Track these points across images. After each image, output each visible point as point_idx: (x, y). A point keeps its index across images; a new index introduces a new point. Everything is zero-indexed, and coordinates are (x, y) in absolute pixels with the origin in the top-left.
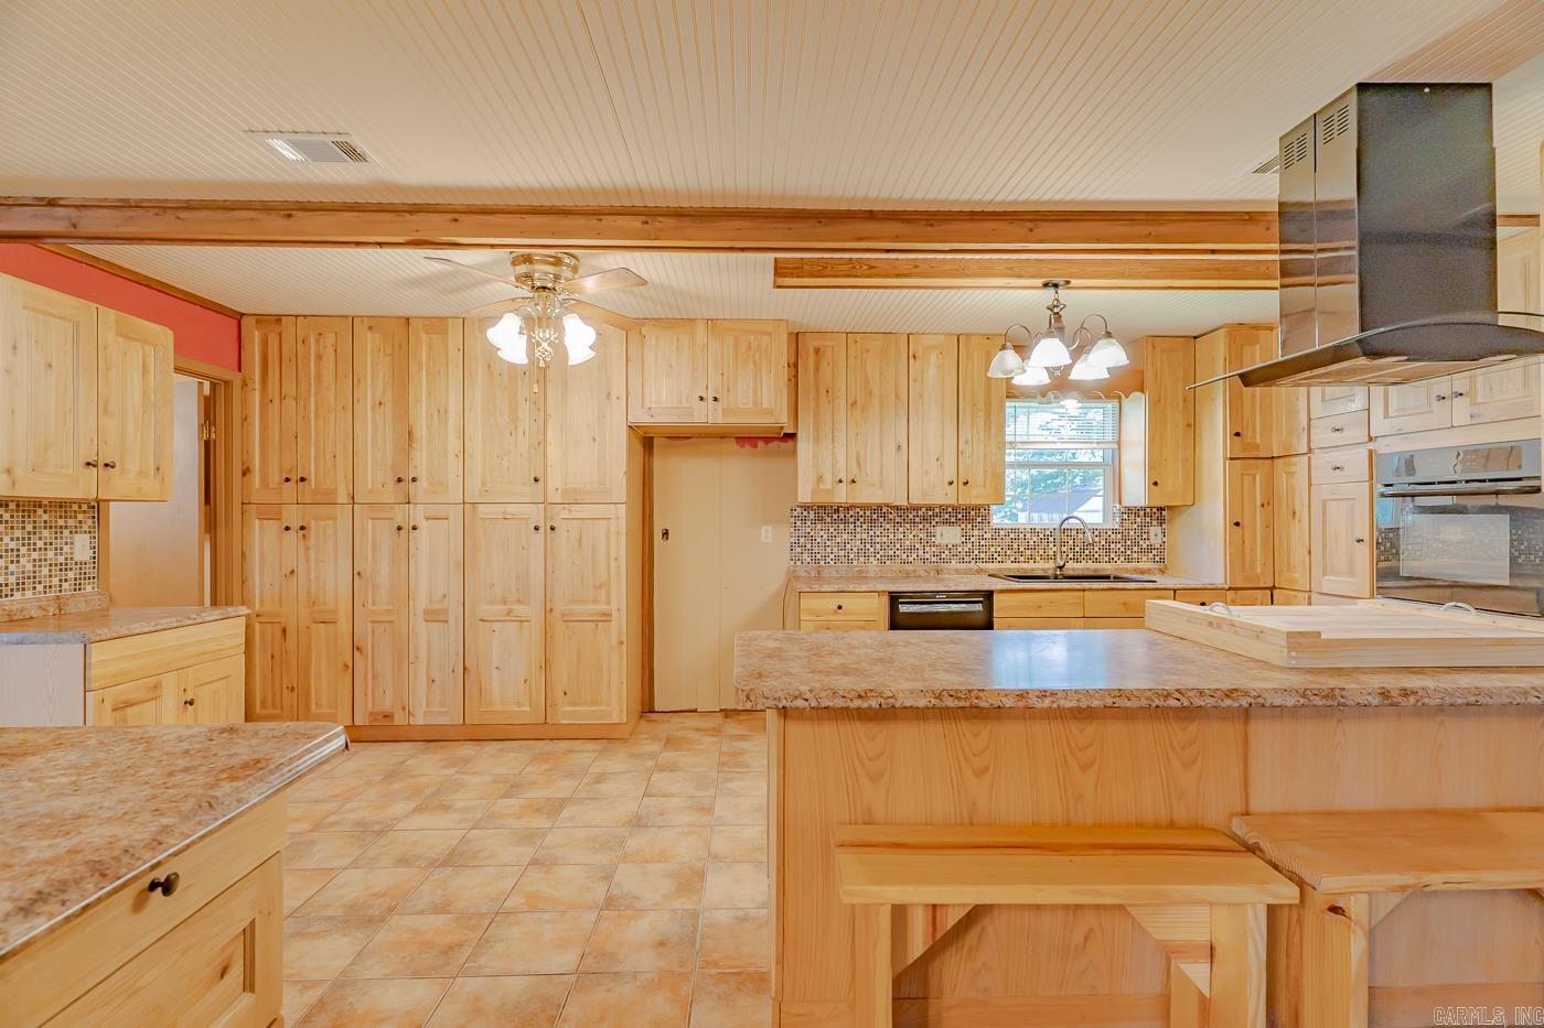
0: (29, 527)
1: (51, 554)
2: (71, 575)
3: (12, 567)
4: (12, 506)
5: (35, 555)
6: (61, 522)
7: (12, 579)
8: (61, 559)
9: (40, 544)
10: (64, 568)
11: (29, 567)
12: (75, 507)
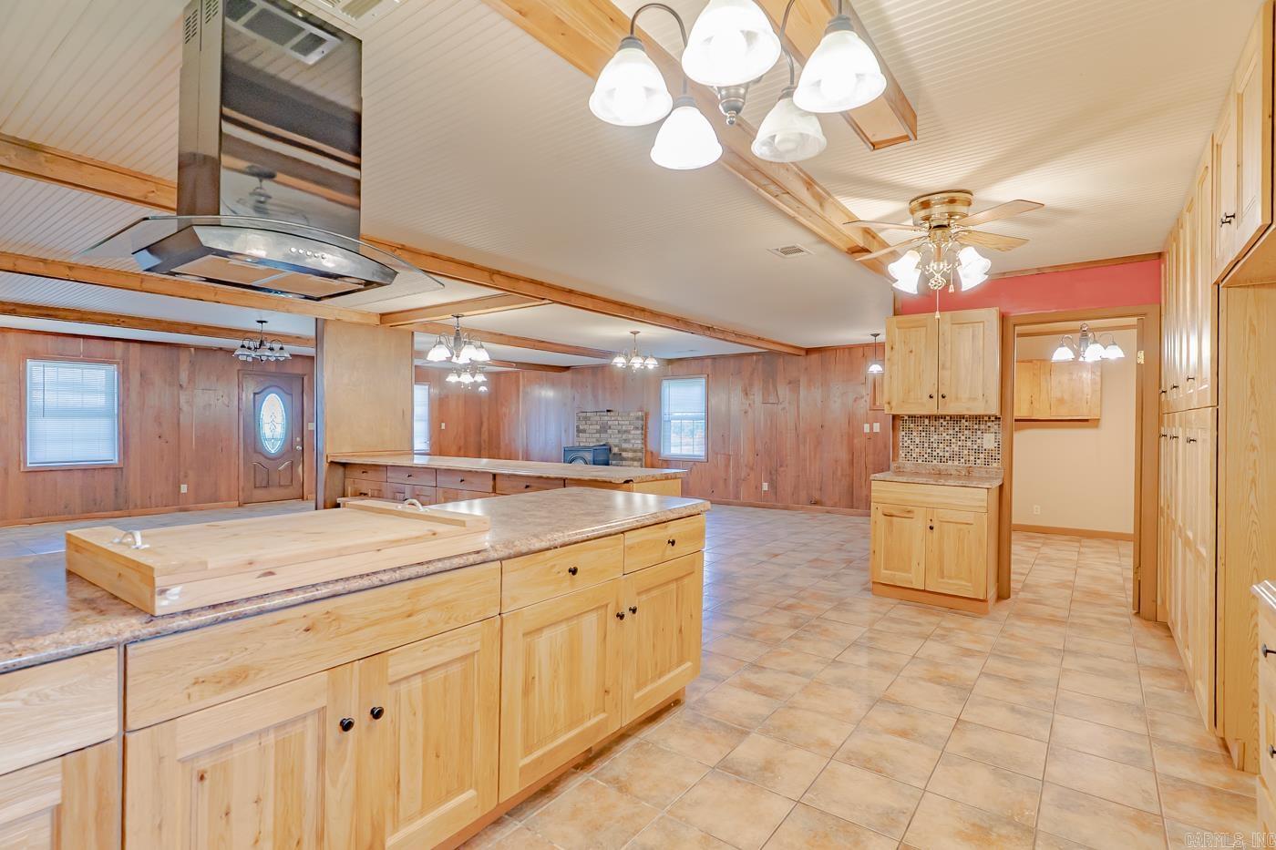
0: (957, 429)
1: (969, 444)
2: (982, 456)
3: (947, 449)
4: (948, 418)
5: (960, 443)
6: (976, 427)
7: (947, 454)
8: (975, 447)
9: (963, 438)
10: (977, 451)
11: (956, 449)
12: (986, 418)
